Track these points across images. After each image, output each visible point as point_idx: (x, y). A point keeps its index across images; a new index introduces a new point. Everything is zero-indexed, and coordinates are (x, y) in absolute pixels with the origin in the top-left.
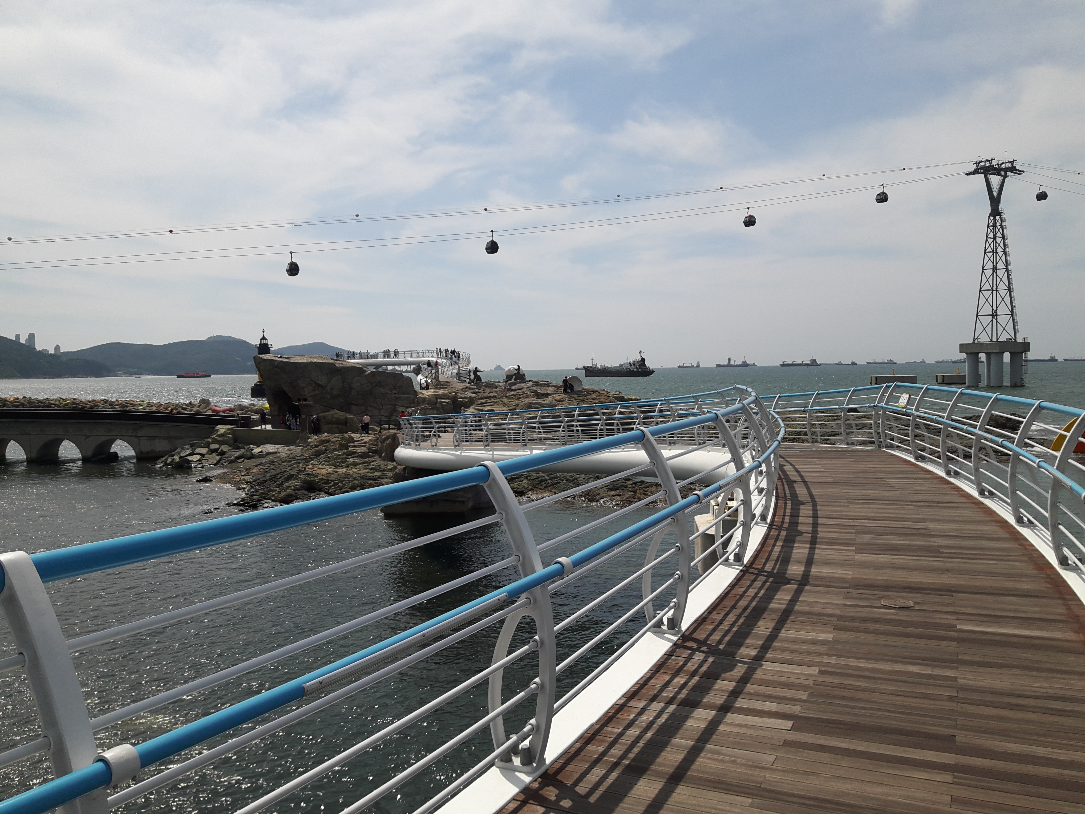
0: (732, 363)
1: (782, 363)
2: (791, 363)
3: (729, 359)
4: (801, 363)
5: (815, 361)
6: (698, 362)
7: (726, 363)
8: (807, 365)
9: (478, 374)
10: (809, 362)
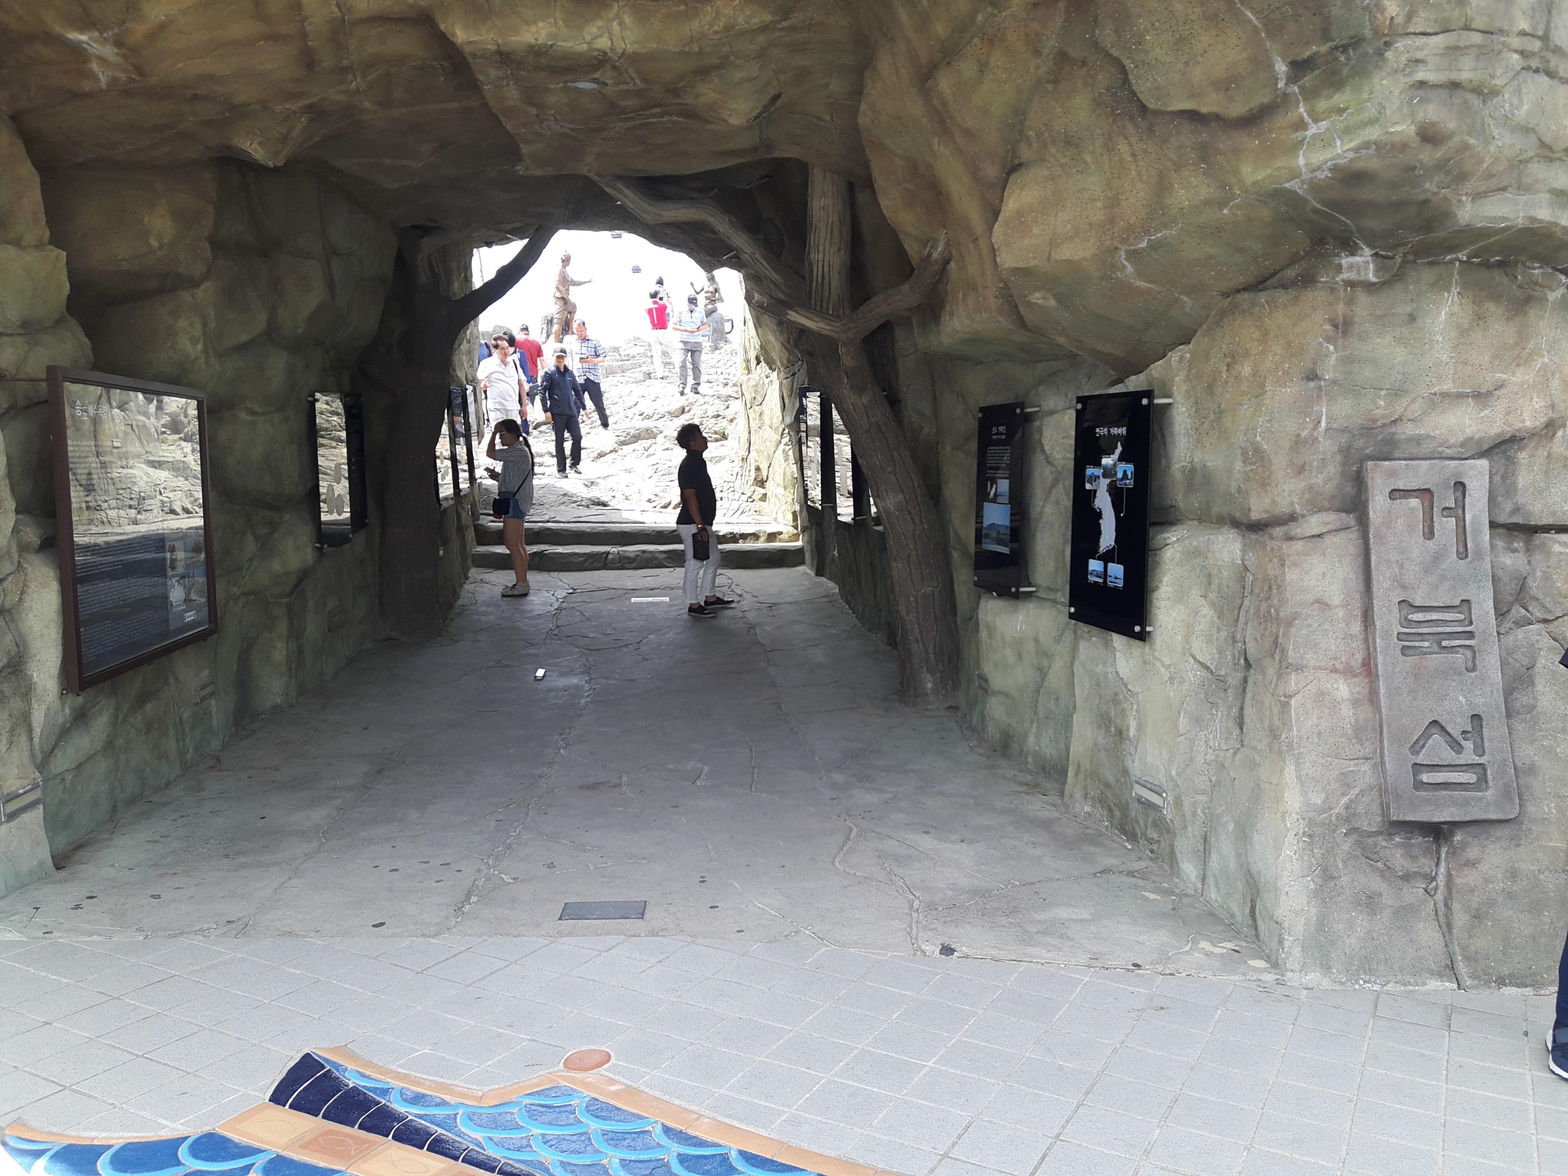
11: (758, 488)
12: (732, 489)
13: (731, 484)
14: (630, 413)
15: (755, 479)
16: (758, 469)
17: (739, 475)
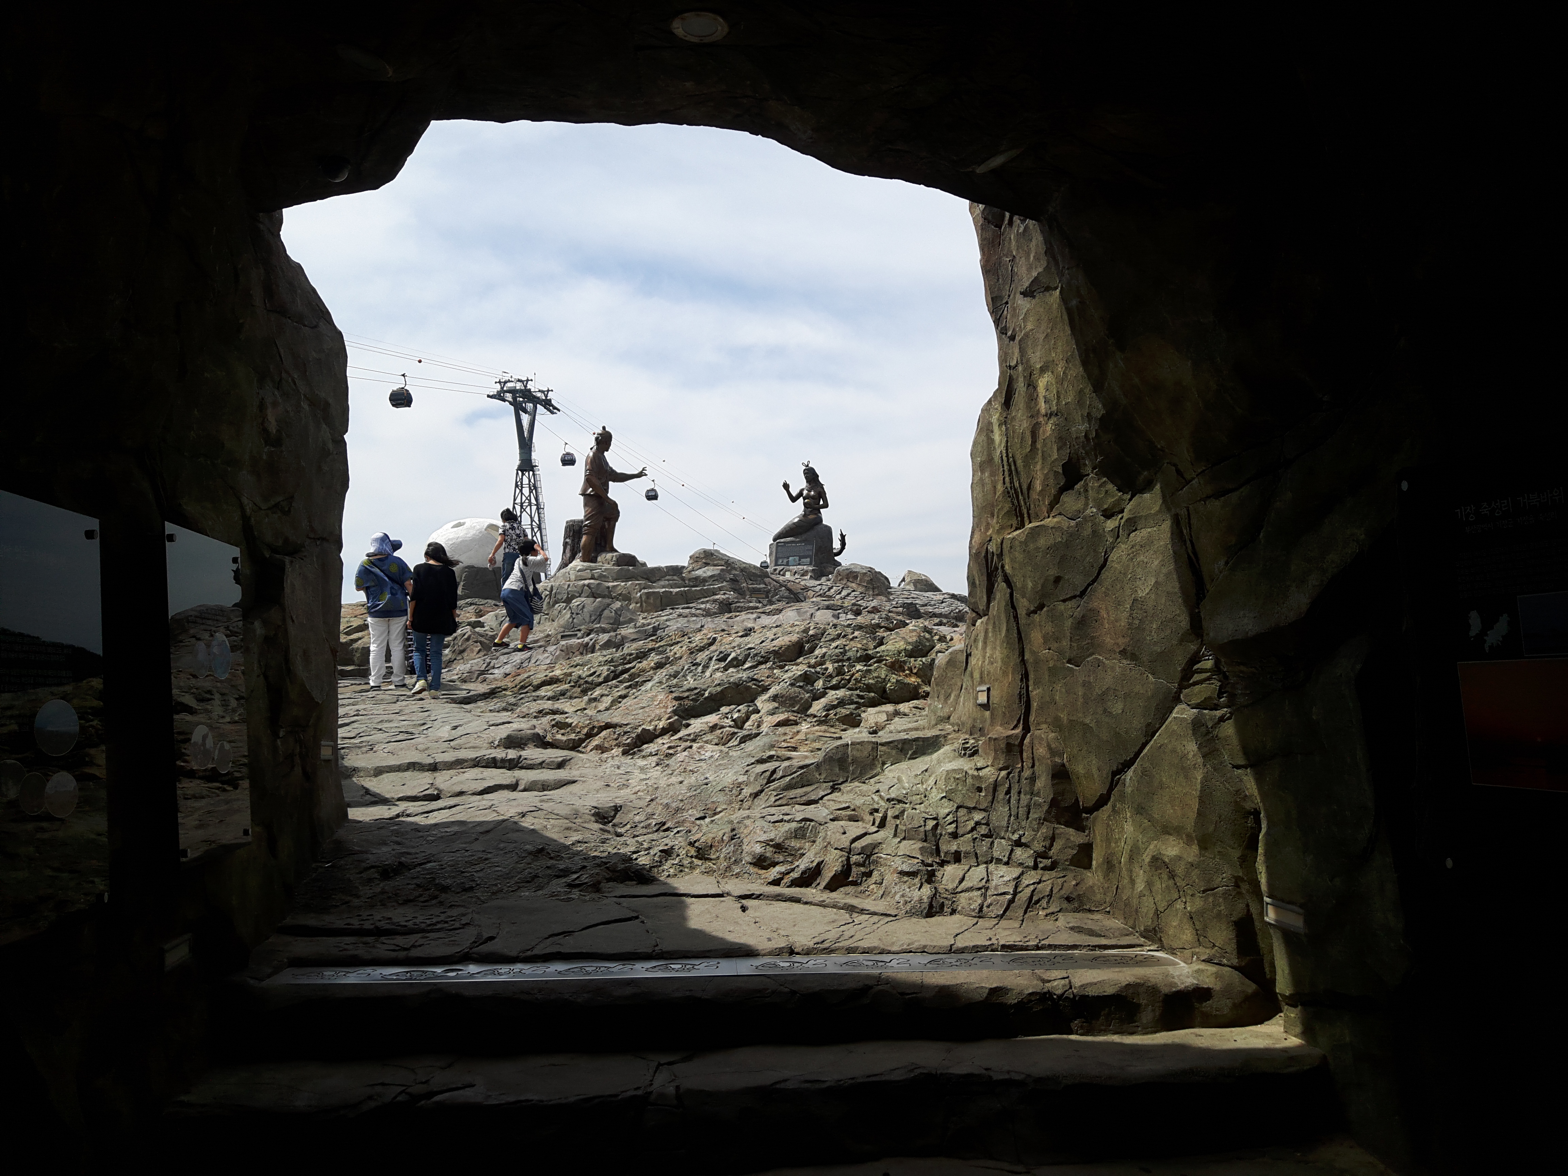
11: (1062, 829)
12: (983, 830)
13: (978, 816)
14: (701, 657)
15: (1054, 803)
16: (1061, 775)
17: (1002, 790)
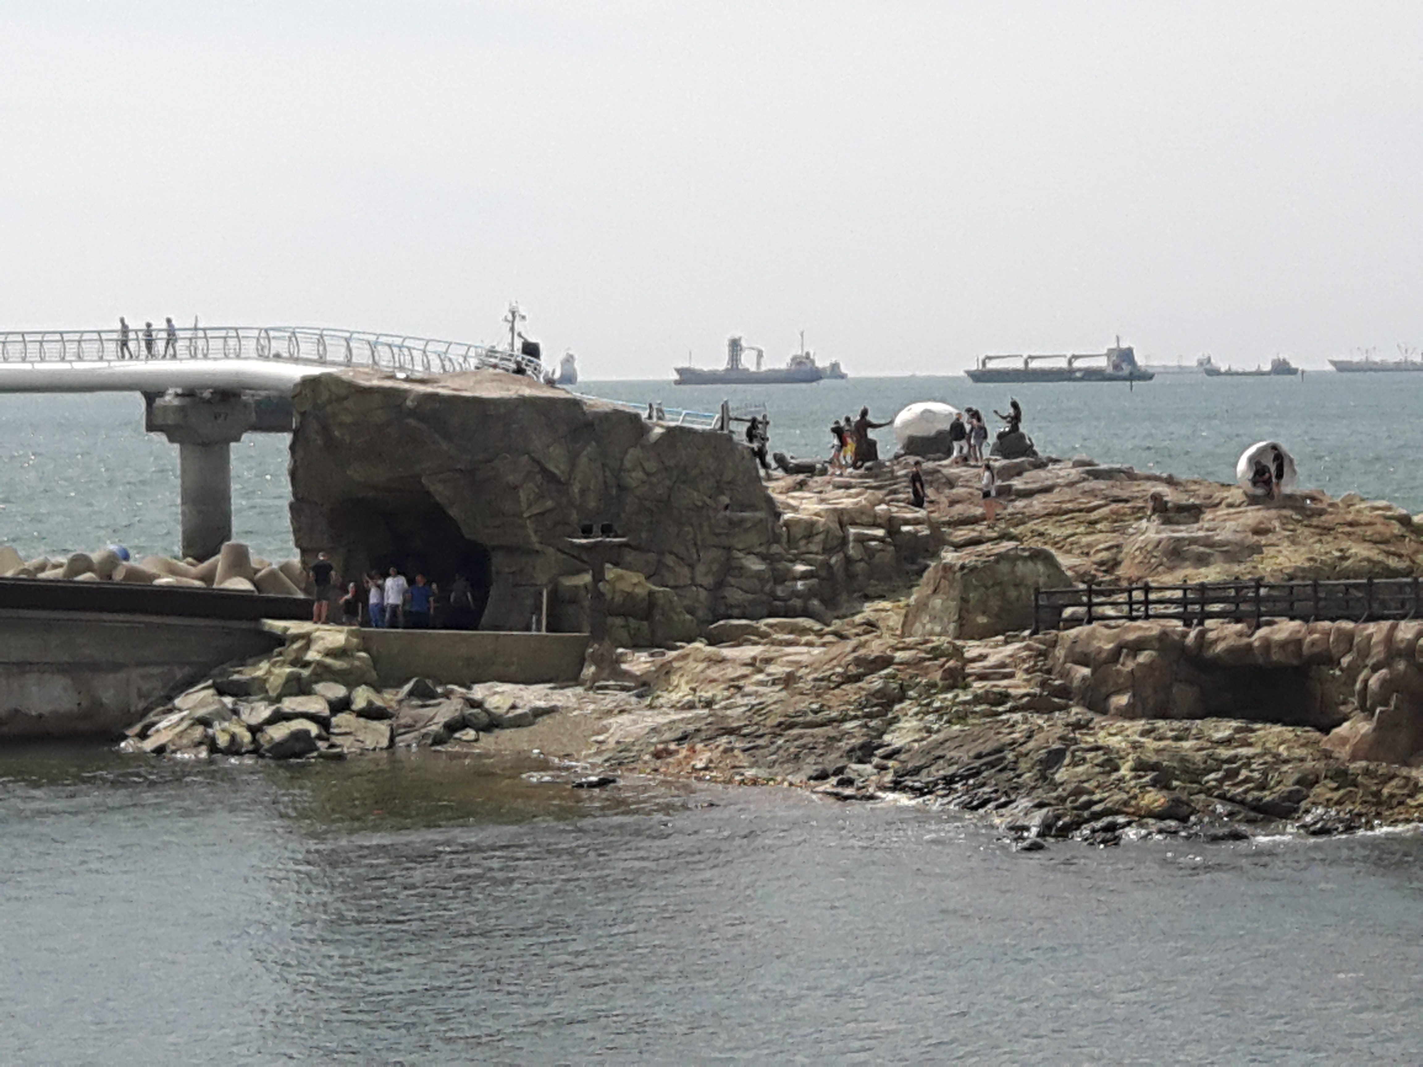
0: (748, 362)
1: (974, 367)
2: (1019, 365)
3: (735, 345)
4: (1063, 364)
5: (1127, 355)
6: (569, 360)
7: (722, 365)
8: (1092, 375)
9: (872, 434)
10: (1102, 363)
